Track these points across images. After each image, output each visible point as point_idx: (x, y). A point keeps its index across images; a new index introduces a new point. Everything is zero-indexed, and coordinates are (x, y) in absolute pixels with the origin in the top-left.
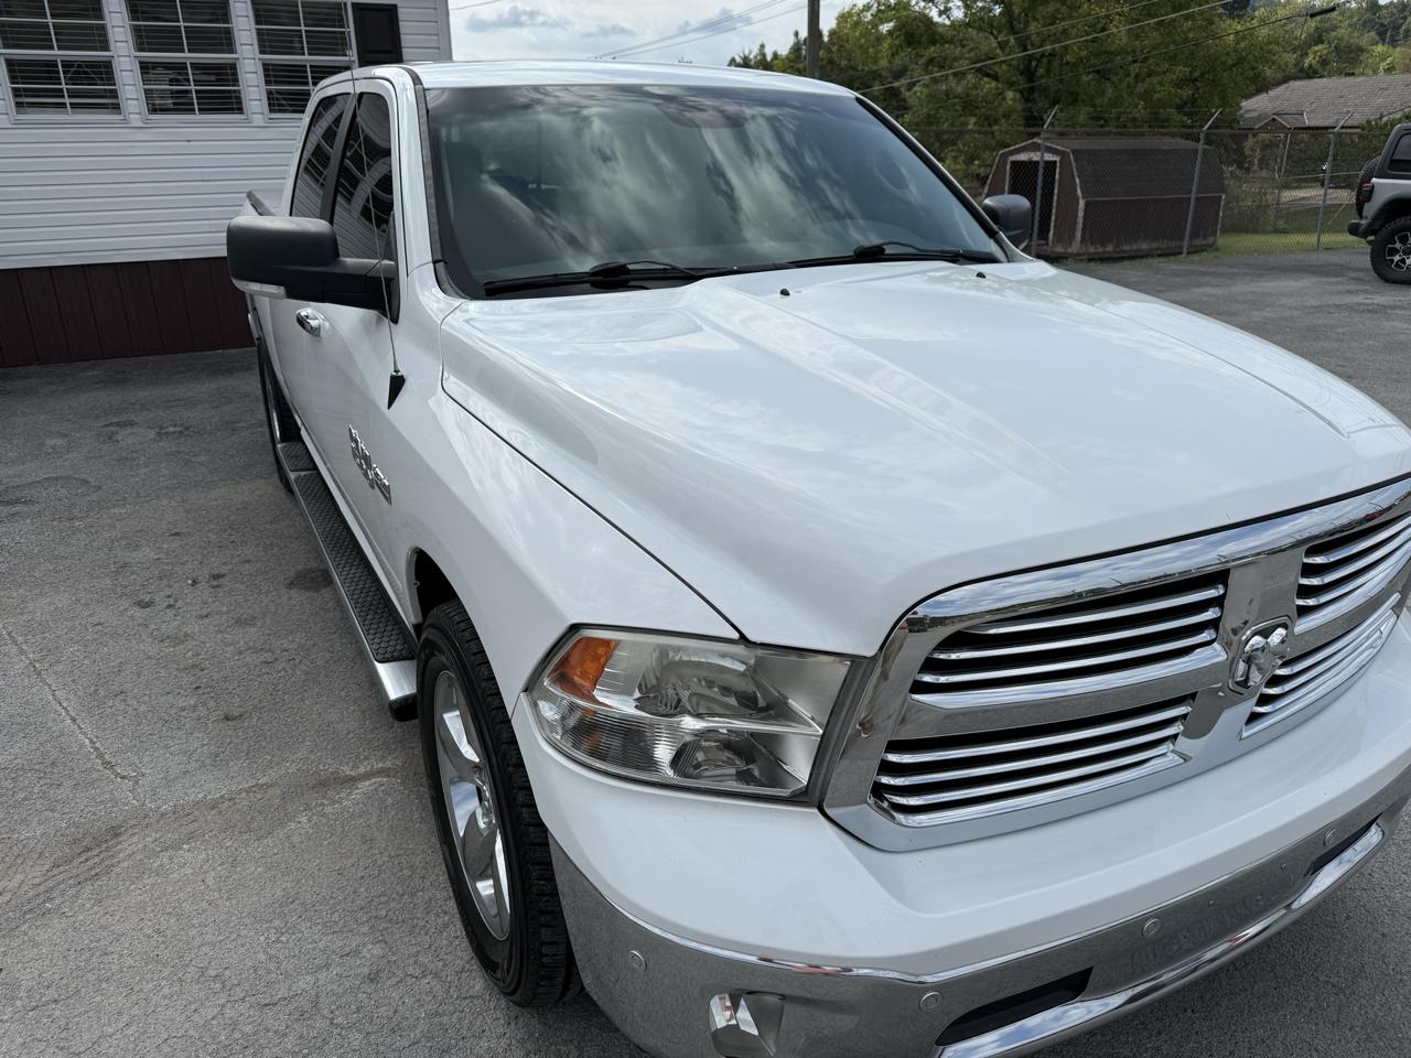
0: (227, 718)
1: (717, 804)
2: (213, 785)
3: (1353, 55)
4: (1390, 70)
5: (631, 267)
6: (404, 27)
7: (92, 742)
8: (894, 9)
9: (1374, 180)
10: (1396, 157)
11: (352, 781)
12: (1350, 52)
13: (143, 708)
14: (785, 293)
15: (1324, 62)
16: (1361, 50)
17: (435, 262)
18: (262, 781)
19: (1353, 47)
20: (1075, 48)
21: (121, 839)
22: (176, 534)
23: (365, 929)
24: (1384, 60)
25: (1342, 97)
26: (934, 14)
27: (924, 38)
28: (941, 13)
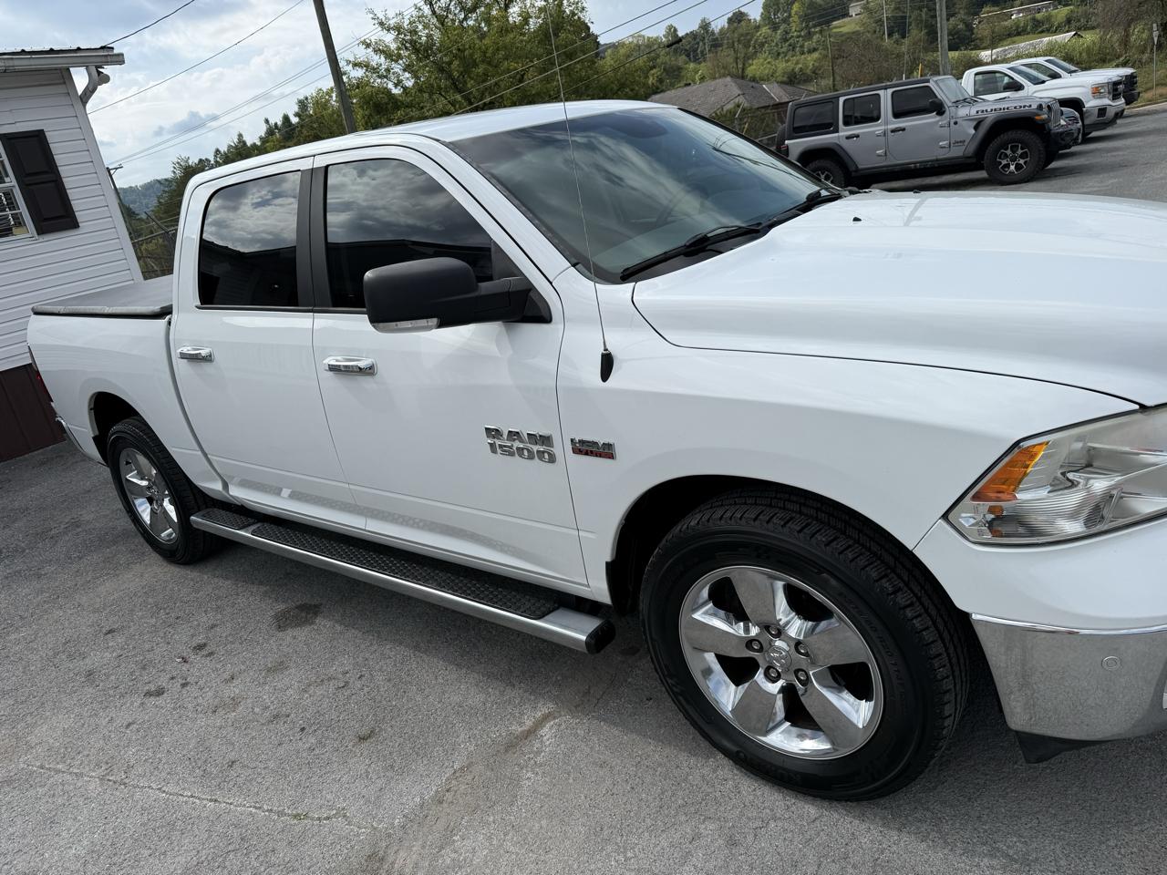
0: (362, 739)
1: (1129, 534)
2: (413, 791)
3: (676, 73)
4: (702, 79)
6: (55, 148)
7: (255, 807)
8: (358, 87)
9: (786, 142)
11: (531, 733)
12: (674, 71)
13: (271, 765)
14: (856, 219)
15: (661, 81)
16: (680, 69)
17: (574, 265)
18: (456, 766)
19: (675, 68)
20: (508, 95)
21: (391, 859)
22: (110, 632)
23: (683, 818)
24: (697, 72)
25: (688, 100)
26: (390, 86)
28: (396, 85)
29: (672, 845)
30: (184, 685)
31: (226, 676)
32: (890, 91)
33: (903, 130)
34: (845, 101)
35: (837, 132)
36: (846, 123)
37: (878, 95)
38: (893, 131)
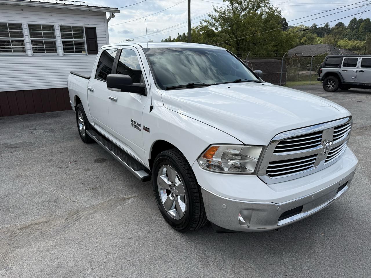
0: (93, 189)
2: (95, 202)
3: (312, 40)
4: (321, 43)
5: (194, 84)
6: (97, 32)
7: (62, 195)
8: (204, 28)
9: (322, 68)
10: (326, 63)
11: (128, 199)
12: (311, 39)
13: (71, 188)
14: (229, 87)
15: (306, 41)
16: (314, 38)
17: (155, 84)
18: (107, 200)
19: (312, 38)
20: (249, 38)
21: (80, 213)
22: (61, 153)
23: (144, 224)
24: (319, 41)
25: (311, 49)
26: (214, 29)
27: (212, 35)
28: (216, 29)
29: (137, 229)
30: (67, 168)
31: (76, 169)
32: (362, 58)
33: (363, 71)
34: (345, 58)
35: (340, 68)
36: (344, 66)
37: (357, 58)
38: (359, 71)
